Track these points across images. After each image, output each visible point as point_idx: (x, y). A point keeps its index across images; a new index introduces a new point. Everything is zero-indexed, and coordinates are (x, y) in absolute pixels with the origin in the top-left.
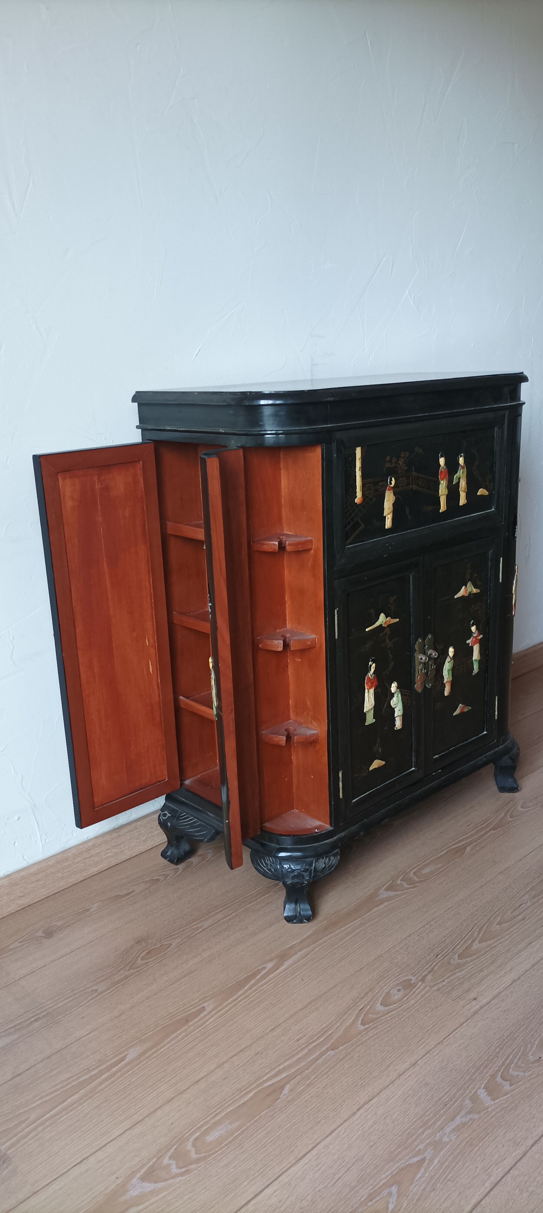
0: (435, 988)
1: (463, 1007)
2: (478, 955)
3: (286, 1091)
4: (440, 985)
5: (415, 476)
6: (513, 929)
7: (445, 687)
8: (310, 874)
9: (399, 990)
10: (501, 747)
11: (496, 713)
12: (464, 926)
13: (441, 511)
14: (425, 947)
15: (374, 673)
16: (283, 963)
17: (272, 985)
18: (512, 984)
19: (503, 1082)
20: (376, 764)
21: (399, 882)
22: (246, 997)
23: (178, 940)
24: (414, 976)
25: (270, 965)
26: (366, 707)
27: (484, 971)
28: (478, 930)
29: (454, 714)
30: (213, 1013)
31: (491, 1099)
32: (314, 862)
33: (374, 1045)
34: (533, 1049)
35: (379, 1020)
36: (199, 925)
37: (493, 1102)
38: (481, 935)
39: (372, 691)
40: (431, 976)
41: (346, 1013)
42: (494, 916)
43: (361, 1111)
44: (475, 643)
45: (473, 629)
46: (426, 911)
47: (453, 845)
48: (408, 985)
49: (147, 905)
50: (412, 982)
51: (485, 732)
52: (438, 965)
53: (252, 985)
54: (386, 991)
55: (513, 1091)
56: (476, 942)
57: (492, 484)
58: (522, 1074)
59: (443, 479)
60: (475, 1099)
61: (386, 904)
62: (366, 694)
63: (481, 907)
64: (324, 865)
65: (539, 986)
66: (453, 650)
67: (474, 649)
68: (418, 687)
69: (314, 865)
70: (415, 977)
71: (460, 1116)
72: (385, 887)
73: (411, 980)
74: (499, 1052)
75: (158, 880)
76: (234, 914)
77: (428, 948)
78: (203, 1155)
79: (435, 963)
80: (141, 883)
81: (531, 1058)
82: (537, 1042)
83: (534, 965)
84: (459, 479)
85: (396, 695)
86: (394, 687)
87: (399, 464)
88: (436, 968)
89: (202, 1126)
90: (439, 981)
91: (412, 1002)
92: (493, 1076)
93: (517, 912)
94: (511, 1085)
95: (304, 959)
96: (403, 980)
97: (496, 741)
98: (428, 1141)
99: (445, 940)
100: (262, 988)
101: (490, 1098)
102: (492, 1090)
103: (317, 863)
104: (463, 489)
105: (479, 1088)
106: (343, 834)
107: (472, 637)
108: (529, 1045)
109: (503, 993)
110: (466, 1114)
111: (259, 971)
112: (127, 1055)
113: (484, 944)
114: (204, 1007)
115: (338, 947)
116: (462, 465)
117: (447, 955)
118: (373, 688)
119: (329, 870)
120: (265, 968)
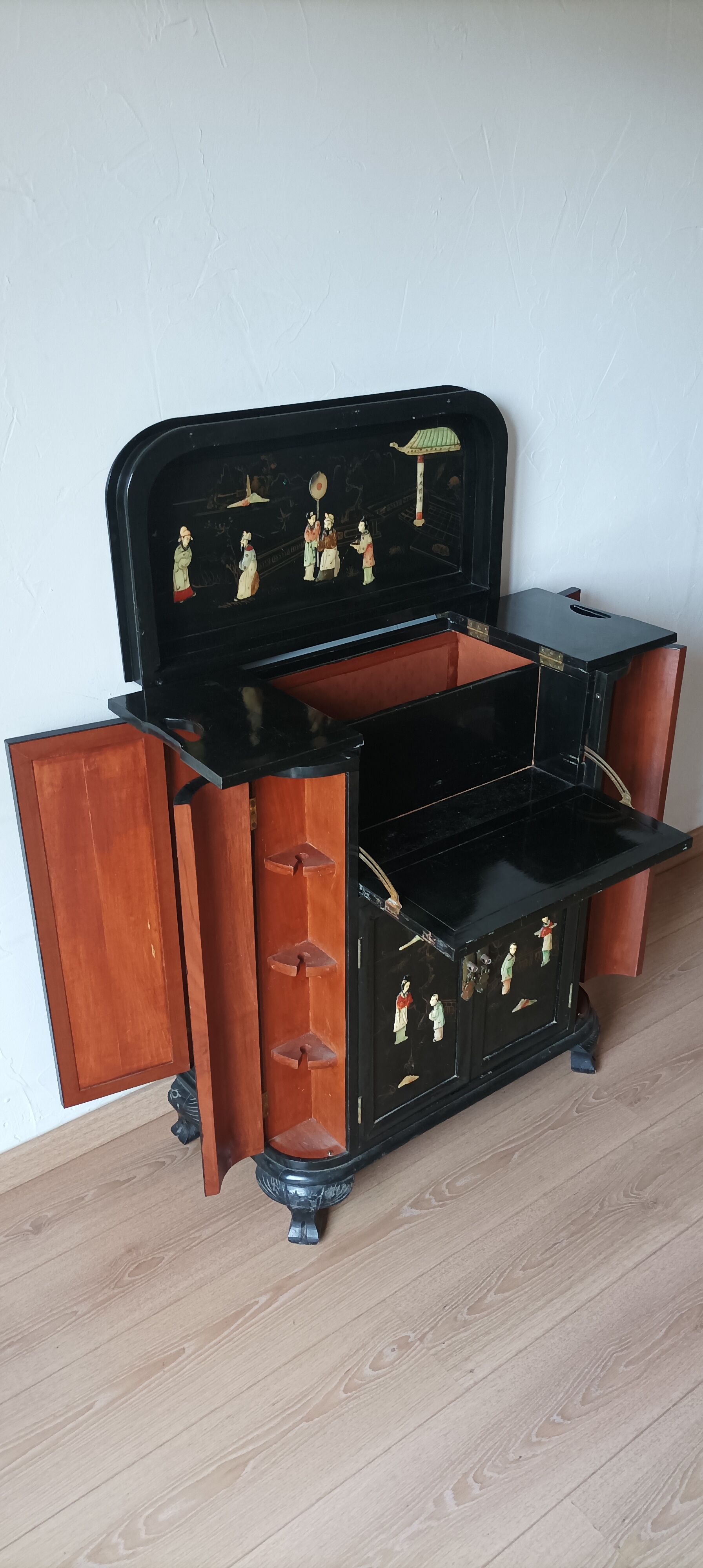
0: (432, 1352)
1: (457, 1380)
2: (489, 1311)
3: (248, 1469)
4: (439, 1348)
6: (536, 1278)
7: (503, 985)
8: (318, 1202)
9: (393, 1350)
10: (574, 1034)
11: (570, 1001)
12: (484, 1268)
14: (435, 1294)
15: (408, 991)
16: (276, 1299)
17: (261, 1326)
18: (516, 1355)
19: (474, 1483)
20: (407, 1080)
21: (427, 1196)
22: (230, 1341)
23: (171, 1254)
24: (414, 1332)
25: (263, 1300)
26: (397, 1027)
27: (491, 1333)
28: (498, 1275)
29: (513, 1011)
30: (193, 1357)
31: (455, 1504)
32: (323, 1190)
33: (351, 1420)
34: (517, 1445)
35: (363, 1387)
36: (197, 1235)
37: (457, 1508)
38: (500, 1282)
39: (404, 1010)
40: (432, 1334)
41: (330, 1374)
42: (521, 1257)
43: (320, 1502)
44: (546, 934)
45: (545, 920)
46: (447, 1241)
47: (503, 1146)
48: (404, 1345)
49: (146, 1198)
50: (410, 1340)
51: (554, 1022)
52: (443, 1320)
53: (239, 1325)
54: (380, 1349)
55: (481, 1496)
56: (492, 1293)
58: (496, 1475)
60: (439, 1502)
61: (406, 1226)
62: (397, 1014)
63: (510, 1242)
64: (334, 1195)
65: (544, 1361)
66: (515, 947)
67: (544, 939)
68: (465, 994)
69: (322, 1194)
70: (415, 1334)
71: (417, 1522)
72: (410, 1201)
73: (409, 1337)
74: (479, 1444)
75: (164, 1163)
76: (238, 1223)
77: (438, 1296)
78: (152, 1536)
79: (440, 1317)
80: (144, 1165)
81: (511, 1456)
82: (522, 1437)
83: (548, 1331)
85: (435, 1008)
86: (433, 1001)
88: (440, 1323)
89: (156, 1501)
90: (438, 1343)
91: (404, 1367)
92: (465, 1475)
93: (548, 1255)
94: (480, 1489)
95: (301, 1296)
96: (403, 1335)
97: (567, 1029)
98: (379, 1548)
99: (459, 1286)
100: (249, 1330)
101: (455, 1502)
102: (460, 1493)
103: (326, 1192)
105: (447, 1488)
106: (360, 1157)
107: (542, 928)
108: (514, 1440)
109: (503, 1367)
110: (425, 1519)
111: (249, 1307)
112: (95, 1402)
113: (500, 1296)
114: (184, 1349)
115: (341, 1283)
117: (456, 1307)
118: (406, 1007)
119: (339, 1199)
120: (257, 1302)
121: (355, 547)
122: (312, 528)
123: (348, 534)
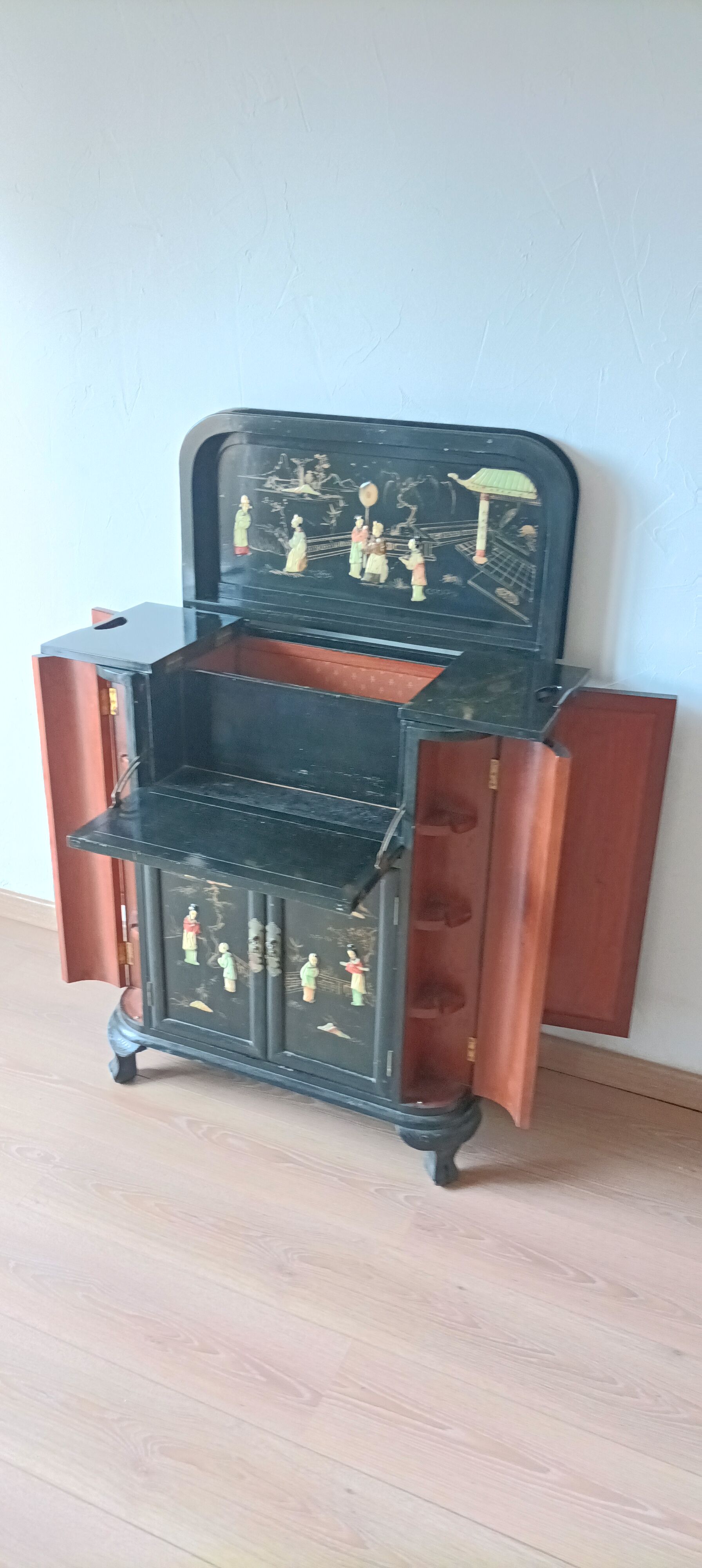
0: (47, 1176)
1: (26, 1197)
2: (102, 1196)
4: (52, 1179)
6: (153, 1215)
7: (303, 989)
9: (39, 1155)
10: (398, 1112)
11: (389, 1070)
12: (144, 1181)
15: (195, 920)
16: (61, 1084)
17: (31, 1085)
18: (64, 1224)
20: (199, 1004)
21: (205, 1126)
26: (186, 946)
29: (320, 1028)
39: (193, 935)
44: (354, 971)
45: (350, 953)
51: (373, 1080)
53: (29, 1075)
54: (37, 1147)
56: (121, 1192)
61: (165, 1124)
62: (185, 934)
63: (182, 1188)
65: (66, 1242)
66: (316, 960)
67: (353, 976)
70: (60, 1161)
72: (193, 1119)
73: (54, 1159)
83: (97, 1237)
85: (224, 956)
86: (222, 948)
88: (76, 1172)
90: (56, 1176)
97: (390, 1100)
107: (349, 962)
121: (404, 561)
122: (359, 531)
123: (398, 547)
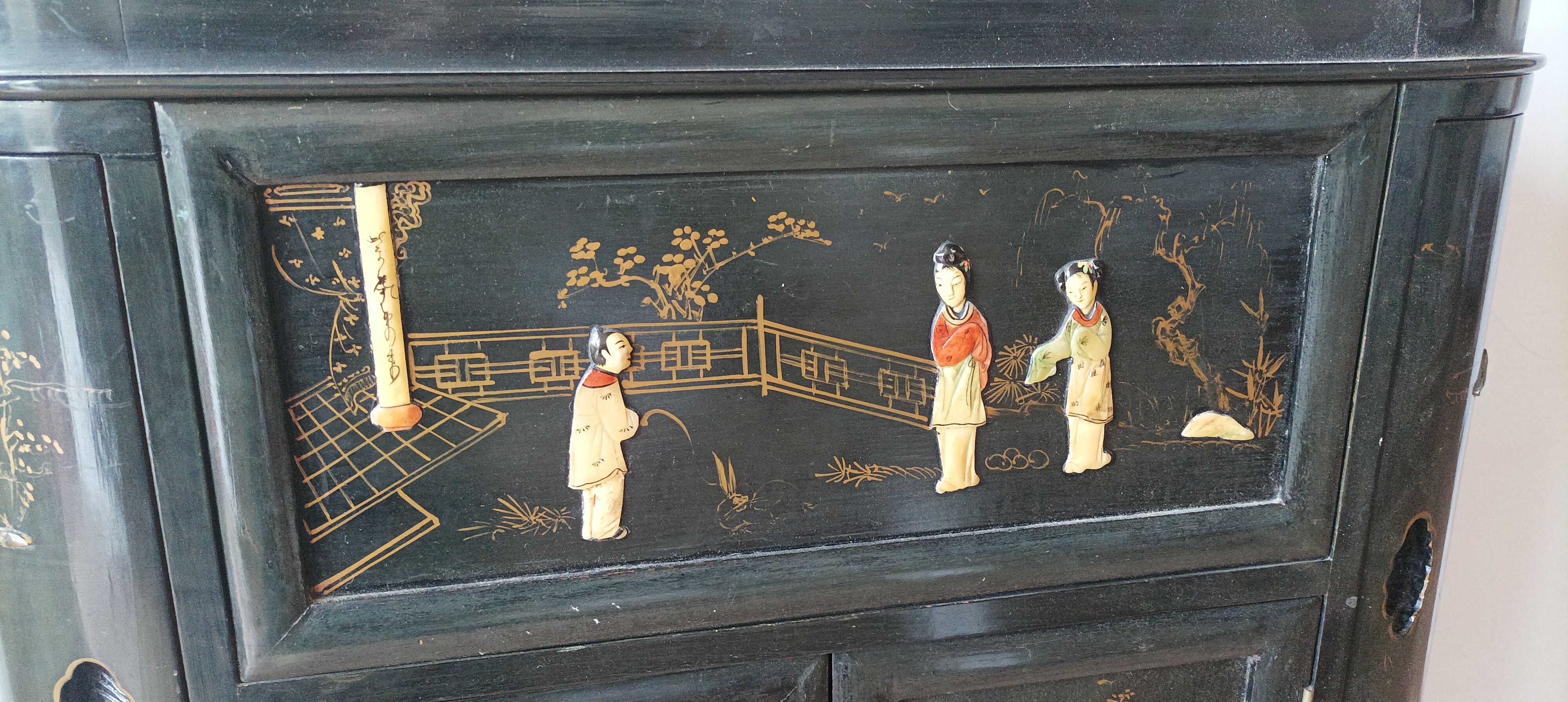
5: (770, 338)
13: (941, 487)
57: (1278, 399)
59: (950, 360)
84: (1063, 366)
87: (664, 279)
104: (1084, 408)
116: (1082, 306)
